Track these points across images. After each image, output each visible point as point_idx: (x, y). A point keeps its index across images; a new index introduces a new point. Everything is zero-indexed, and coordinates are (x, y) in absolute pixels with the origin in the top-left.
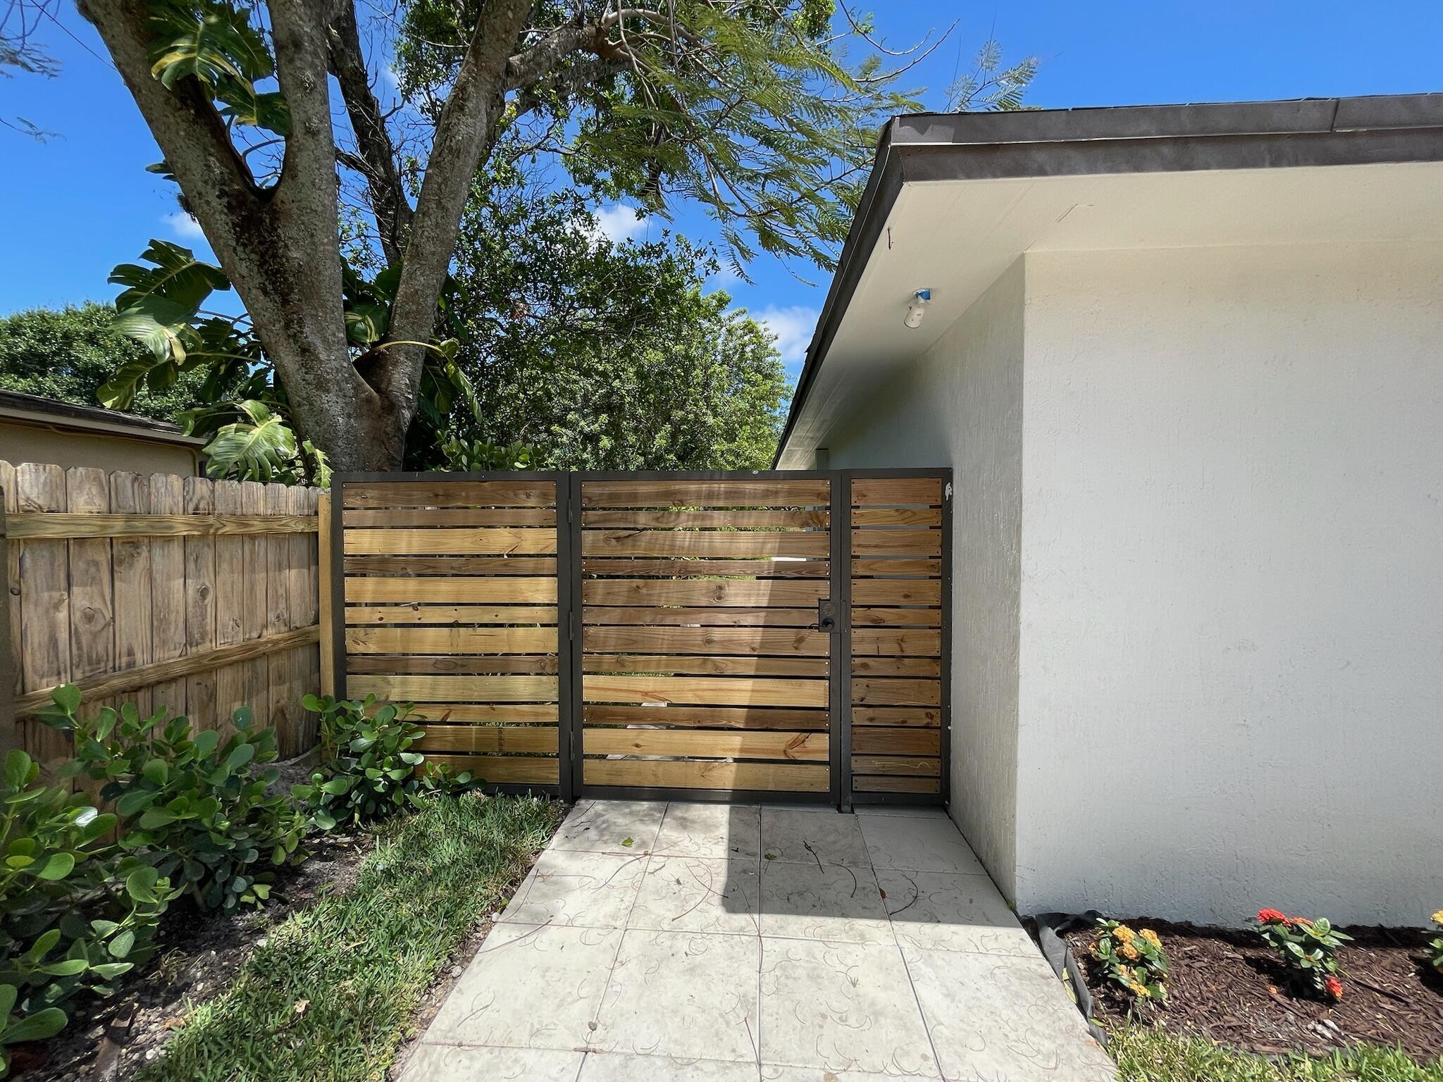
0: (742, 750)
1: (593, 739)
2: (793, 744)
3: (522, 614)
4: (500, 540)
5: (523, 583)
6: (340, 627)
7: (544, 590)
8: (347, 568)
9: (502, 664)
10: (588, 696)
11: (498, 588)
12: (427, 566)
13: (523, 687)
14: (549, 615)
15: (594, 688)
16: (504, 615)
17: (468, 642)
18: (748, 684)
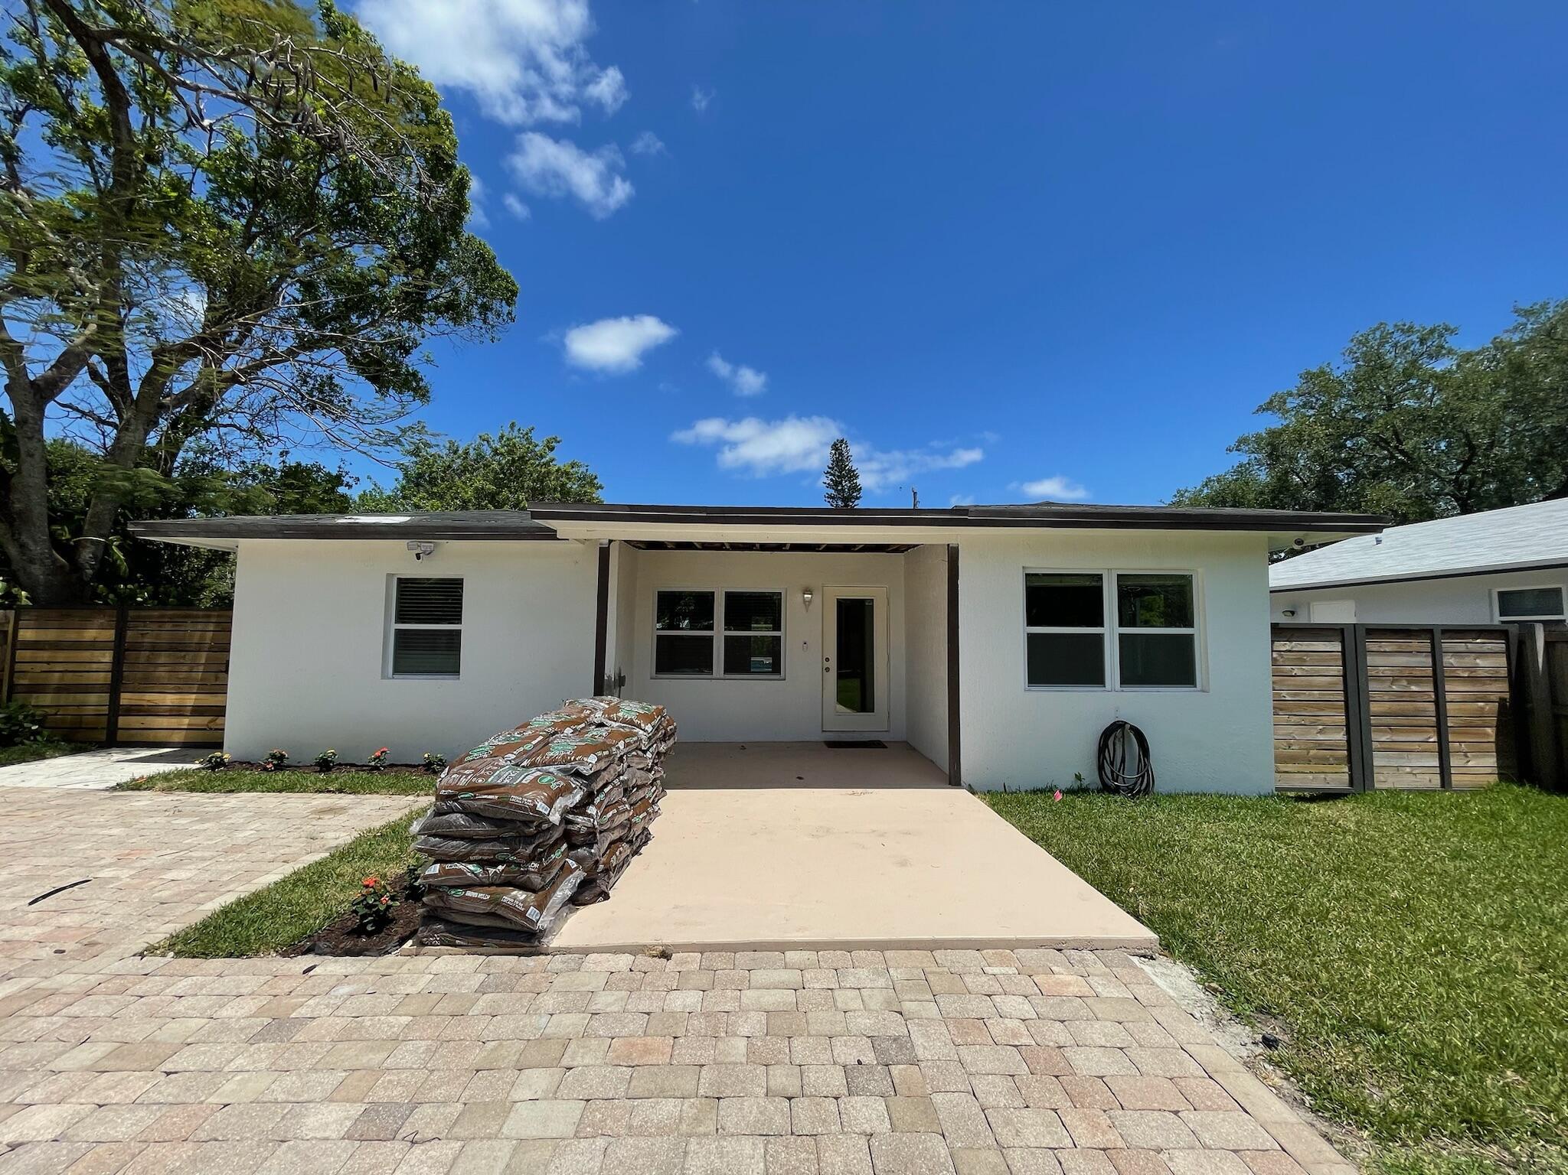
0: (189, 725)
1: (123, 721)
2: (210, 722)
3: (95, 667)
4: (90, 634)
5: (97, 653)
6: (12, 672)
7: (107, 657)
8: (18, 646)
9: (87, 689)
10: (123, 702)
11: (86, 655)
12: (56, 646)
13: (93, 698)
14: (108, 667)
15: (126, 699)
16: (87, 667)
17: (69, 679)
18: (194, 696)
